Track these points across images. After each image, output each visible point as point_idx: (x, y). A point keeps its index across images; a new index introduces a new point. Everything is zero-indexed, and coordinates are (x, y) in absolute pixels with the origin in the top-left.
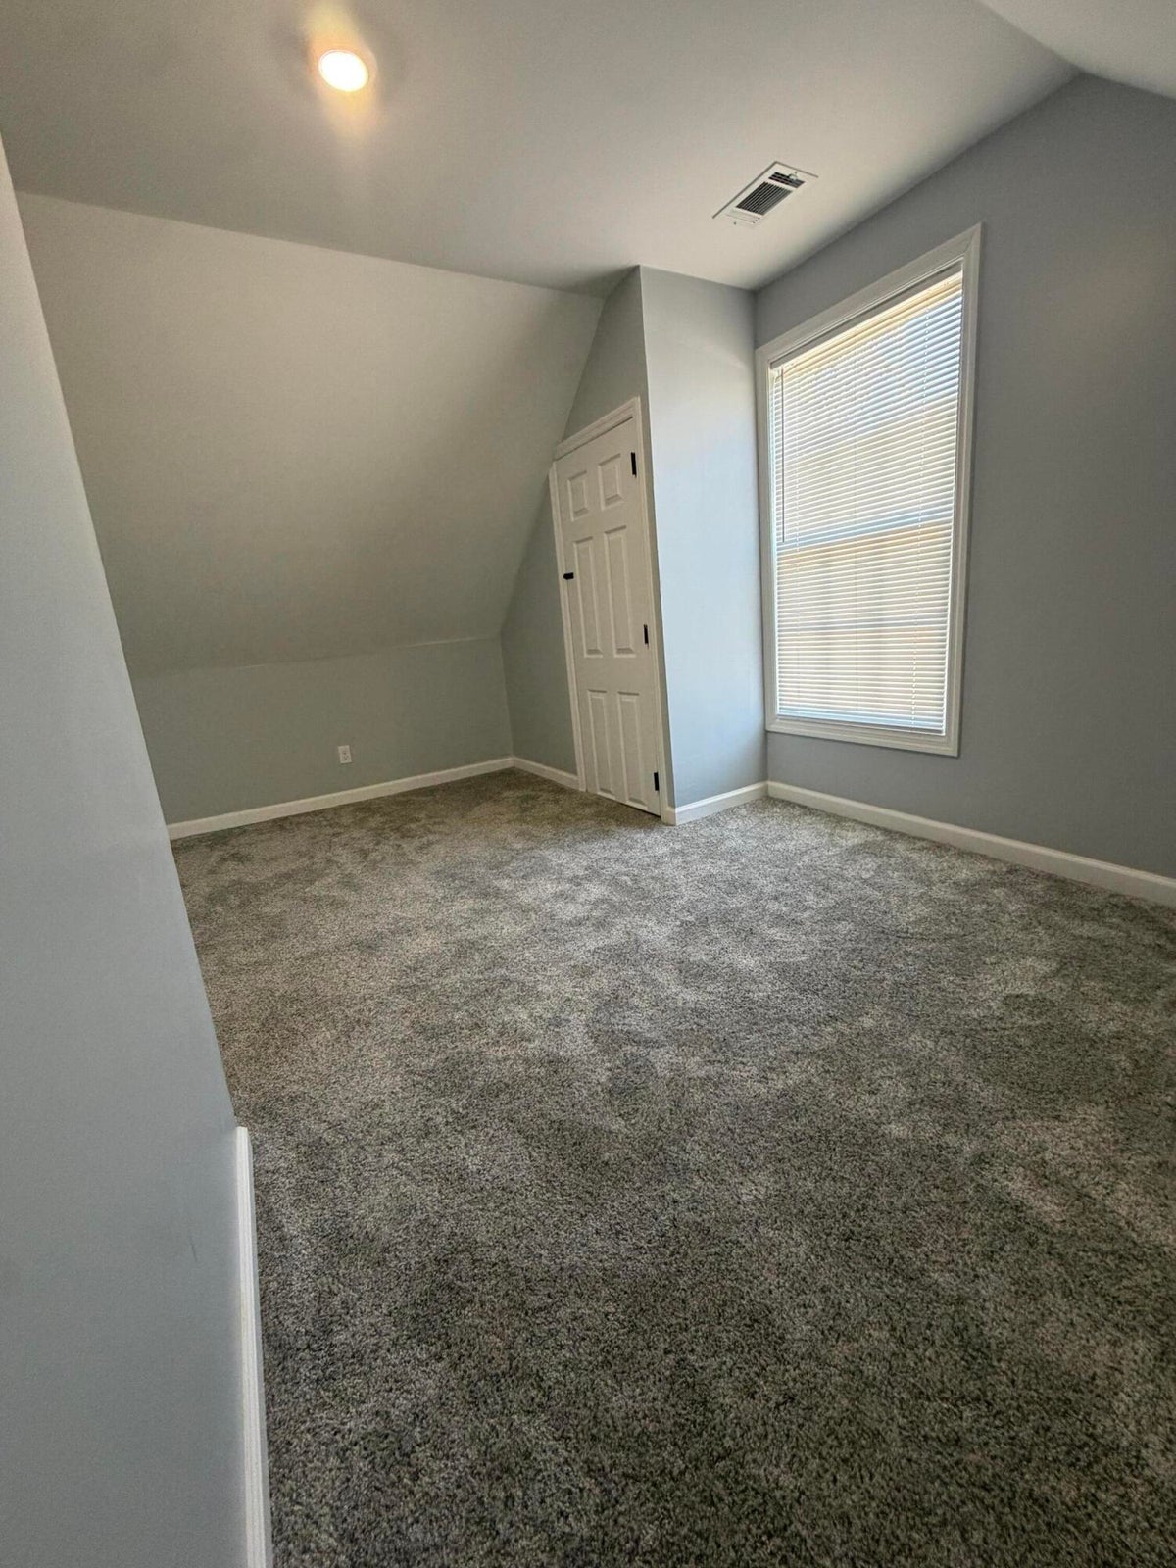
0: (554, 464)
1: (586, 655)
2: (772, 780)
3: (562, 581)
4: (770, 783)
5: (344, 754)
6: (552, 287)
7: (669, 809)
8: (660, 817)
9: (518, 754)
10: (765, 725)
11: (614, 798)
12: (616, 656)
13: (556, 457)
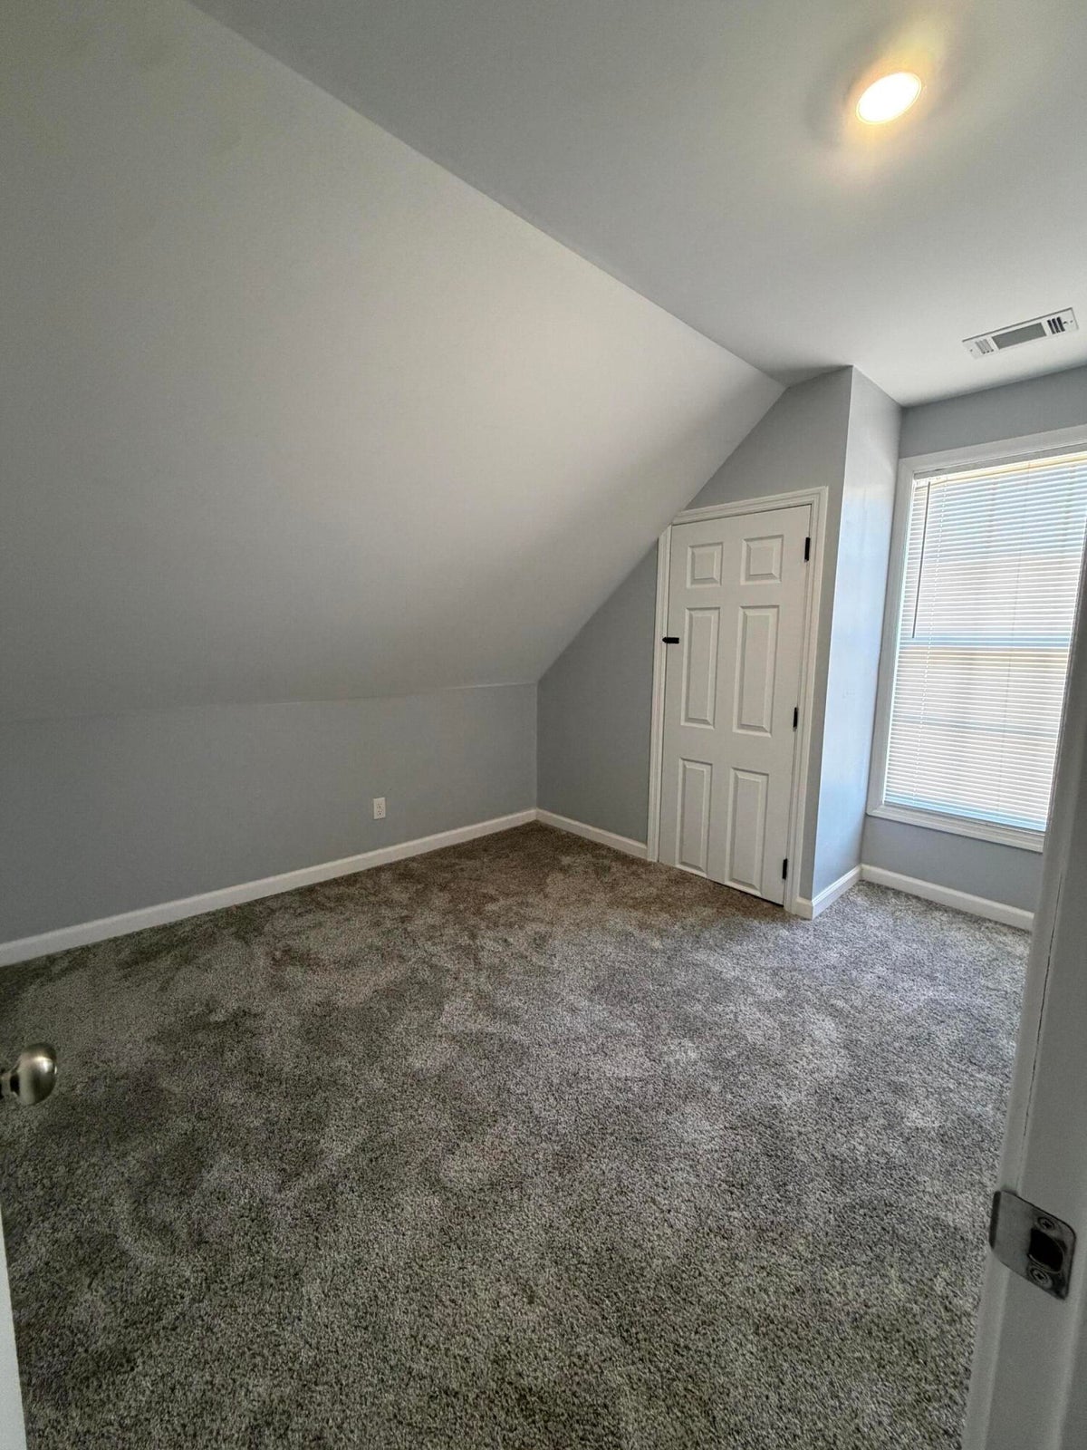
0: (669, 528)
1: (683, 723)
2: (867, 863)
3: (660, 647)
4: (864, 866)
5: (379, 806)
6: (760, 368)
7: (800, 900)
8: (782, 906)
9: (541, 805)
10: (866, 810)
11: (704, 875)
12: (735, 730)
13: (675, 522)
